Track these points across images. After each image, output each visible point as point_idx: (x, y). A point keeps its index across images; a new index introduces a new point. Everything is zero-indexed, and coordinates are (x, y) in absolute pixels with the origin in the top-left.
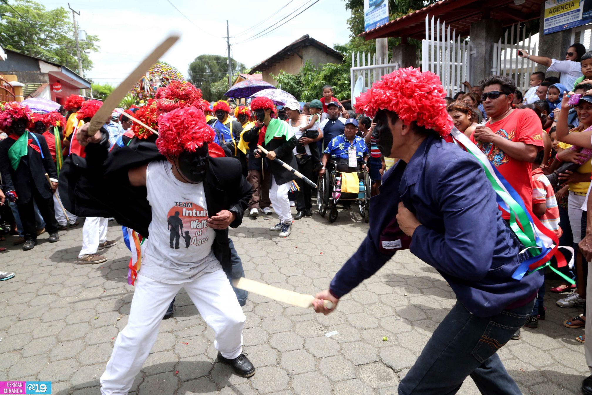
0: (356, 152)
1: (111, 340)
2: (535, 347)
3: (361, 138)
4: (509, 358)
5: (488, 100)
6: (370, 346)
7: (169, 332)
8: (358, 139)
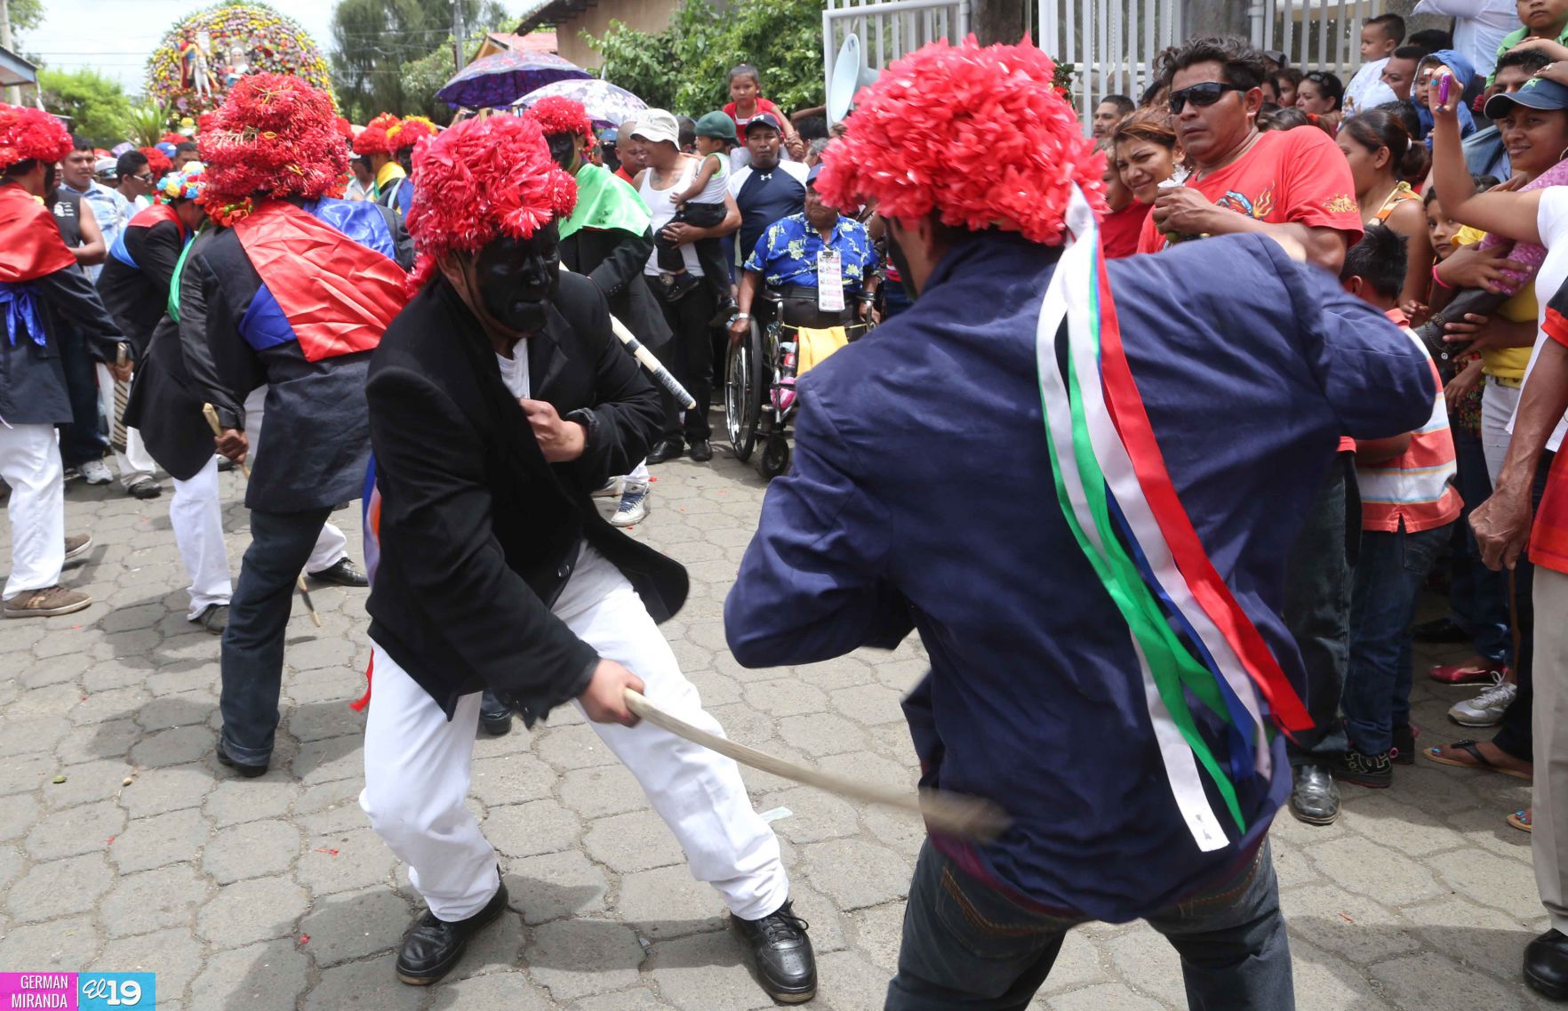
0: (839, 266)
1: (105, 845)
2: (1385, 846)
3: (856, 224)
4: (1307, 880)
5: (1187, 109)
6: (888, 853)
7: (280, 818)
8: (847, 226)
